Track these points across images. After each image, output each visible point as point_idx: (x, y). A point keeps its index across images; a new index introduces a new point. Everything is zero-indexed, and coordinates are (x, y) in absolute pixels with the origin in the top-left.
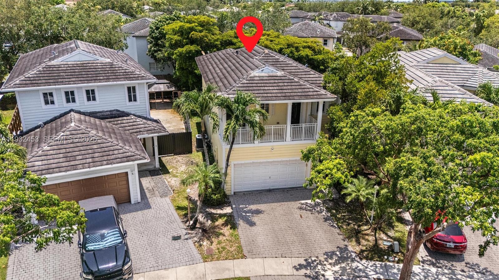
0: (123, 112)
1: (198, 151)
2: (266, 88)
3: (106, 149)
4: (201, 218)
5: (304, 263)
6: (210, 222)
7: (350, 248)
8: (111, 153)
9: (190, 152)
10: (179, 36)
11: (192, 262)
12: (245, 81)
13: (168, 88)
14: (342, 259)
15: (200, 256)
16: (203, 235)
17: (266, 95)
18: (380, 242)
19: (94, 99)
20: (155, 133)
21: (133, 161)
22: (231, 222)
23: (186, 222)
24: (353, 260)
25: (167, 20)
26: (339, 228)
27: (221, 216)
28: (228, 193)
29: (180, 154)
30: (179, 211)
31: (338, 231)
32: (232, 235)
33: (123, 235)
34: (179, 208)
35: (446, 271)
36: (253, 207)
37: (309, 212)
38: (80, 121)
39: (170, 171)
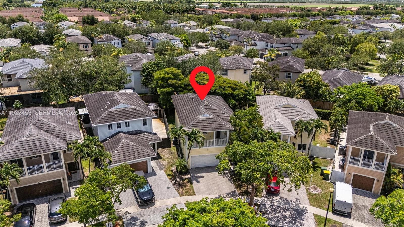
0: (141, 131)
1: (174, 146)
2: (205, 125)
3: (139, 151)
4: (178, 179)
5: (218, 197)
6: (181, 181)
7: (237, 192)
8: (141, 153)
9: (170, 147)
10: (162, 81)
11: (176, 197)
12: (196, 122)
13: (156, 108)
14: (232, 196)
15: (178, 195)
16: (179, 187)
17: (204, 128)
18: (249, 189)
19: (129, 126)
20: (156, 141)
21: (150, 156)
22: (190, 181)
23: (172, 181)
24: (237, 196)
25: (153, 64)
26: (234, 183)
27: (186, 179)
28: (189, 168)
29: (166, 148)
30: (169, 177)
31: (233, 185)
32: (190, 186)
33: (151, 187)
34: (168, 175)
35: (270, 200)
36: (199, 175)
37: (223, 177)
38: (126, 138)
39: (162, 157)
